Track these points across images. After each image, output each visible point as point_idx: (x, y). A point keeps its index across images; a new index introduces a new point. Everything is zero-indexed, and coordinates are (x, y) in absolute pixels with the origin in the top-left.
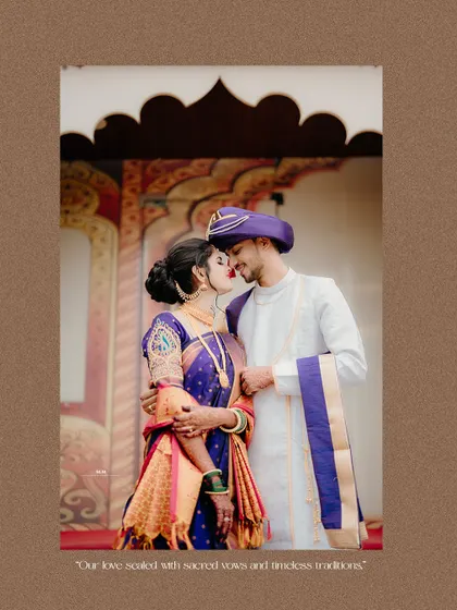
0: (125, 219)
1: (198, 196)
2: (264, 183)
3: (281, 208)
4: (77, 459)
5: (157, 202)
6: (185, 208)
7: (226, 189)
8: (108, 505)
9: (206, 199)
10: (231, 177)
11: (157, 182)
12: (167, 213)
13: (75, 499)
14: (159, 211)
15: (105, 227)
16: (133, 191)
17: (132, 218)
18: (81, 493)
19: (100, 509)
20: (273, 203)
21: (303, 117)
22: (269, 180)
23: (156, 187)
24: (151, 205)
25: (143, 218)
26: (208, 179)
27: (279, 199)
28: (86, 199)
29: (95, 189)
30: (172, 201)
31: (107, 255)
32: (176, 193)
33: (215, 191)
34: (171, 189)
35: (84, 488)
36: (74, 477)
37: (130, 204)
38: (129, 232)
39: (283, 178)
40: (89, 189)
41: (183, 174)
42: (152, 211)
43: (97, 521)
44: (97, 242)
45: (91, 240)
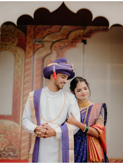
0: (27, 48)
1: (55, 40)
2: (79, 36)
3: (86, 46)
4: (9, 135)
5: (39, 42)
6: (50, 45)
7: (65, 37)
8: (20, 151)
9: (58, 41)
10: (67, 33)
11: (40, 34)
12: (43, 46)
13: (8, 149)
14: (40, 45)
15: (20, 51)
16: (31, 37)
17: (30, 48)
18: (11, 147)
19: (17, 153)
20: (83, 43)
21: (94, 18)
22: (81, 34)
23: (39, 36)
24: (37, 43)
25: (34, 48)
26: (59, 33)
27: (85, 42)
28: (13, 40)
29: (17, 36)
30: (45, 41)
31: (21, 61)
32: (46, 38)
33: (61, 38)
34: (45, 37)
35: (12, 145)
36: (8, 141)
37: (29, 42)
38: (29, 53)
39: (87, 33)
40: (14, 36)
41: (49, 31)
42: (37, 45)
43: (16, 156)
44: (17, 56)
45: (15, 56)
